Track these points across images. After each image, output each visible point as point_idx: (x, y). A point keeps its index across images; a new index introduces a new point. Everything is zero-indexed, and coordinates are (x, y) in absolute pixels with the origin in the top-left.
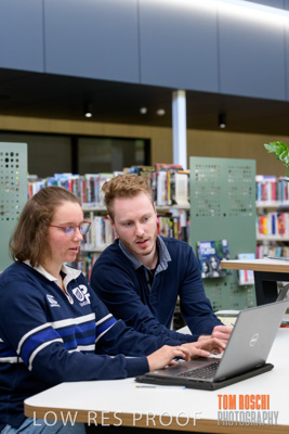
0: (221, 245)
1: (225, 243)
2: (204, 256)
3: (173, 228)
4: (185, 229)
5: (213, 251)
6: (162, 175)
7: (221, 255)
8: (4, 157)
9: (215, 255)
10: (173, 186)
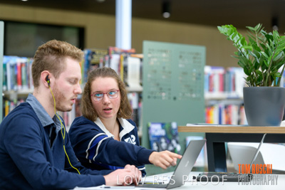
1: (174, 125)
2: (155, 137)
4: (136, 111)
5: (163, 133)
6: (115, 58)
7: (170, 137)
9: (165, 137)
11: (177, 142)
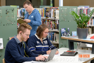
0: (67, 30)
1: (68, 29)
2: (62, 32)
3: (55, 24)
4: (58, 25)
5: (65, 31)
6: (52, 10)
7: (67, 32)
8: (12, 10)
10: (55, 13)
11: (69, 33)
